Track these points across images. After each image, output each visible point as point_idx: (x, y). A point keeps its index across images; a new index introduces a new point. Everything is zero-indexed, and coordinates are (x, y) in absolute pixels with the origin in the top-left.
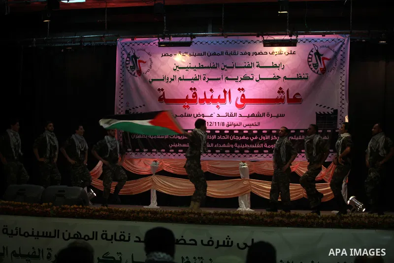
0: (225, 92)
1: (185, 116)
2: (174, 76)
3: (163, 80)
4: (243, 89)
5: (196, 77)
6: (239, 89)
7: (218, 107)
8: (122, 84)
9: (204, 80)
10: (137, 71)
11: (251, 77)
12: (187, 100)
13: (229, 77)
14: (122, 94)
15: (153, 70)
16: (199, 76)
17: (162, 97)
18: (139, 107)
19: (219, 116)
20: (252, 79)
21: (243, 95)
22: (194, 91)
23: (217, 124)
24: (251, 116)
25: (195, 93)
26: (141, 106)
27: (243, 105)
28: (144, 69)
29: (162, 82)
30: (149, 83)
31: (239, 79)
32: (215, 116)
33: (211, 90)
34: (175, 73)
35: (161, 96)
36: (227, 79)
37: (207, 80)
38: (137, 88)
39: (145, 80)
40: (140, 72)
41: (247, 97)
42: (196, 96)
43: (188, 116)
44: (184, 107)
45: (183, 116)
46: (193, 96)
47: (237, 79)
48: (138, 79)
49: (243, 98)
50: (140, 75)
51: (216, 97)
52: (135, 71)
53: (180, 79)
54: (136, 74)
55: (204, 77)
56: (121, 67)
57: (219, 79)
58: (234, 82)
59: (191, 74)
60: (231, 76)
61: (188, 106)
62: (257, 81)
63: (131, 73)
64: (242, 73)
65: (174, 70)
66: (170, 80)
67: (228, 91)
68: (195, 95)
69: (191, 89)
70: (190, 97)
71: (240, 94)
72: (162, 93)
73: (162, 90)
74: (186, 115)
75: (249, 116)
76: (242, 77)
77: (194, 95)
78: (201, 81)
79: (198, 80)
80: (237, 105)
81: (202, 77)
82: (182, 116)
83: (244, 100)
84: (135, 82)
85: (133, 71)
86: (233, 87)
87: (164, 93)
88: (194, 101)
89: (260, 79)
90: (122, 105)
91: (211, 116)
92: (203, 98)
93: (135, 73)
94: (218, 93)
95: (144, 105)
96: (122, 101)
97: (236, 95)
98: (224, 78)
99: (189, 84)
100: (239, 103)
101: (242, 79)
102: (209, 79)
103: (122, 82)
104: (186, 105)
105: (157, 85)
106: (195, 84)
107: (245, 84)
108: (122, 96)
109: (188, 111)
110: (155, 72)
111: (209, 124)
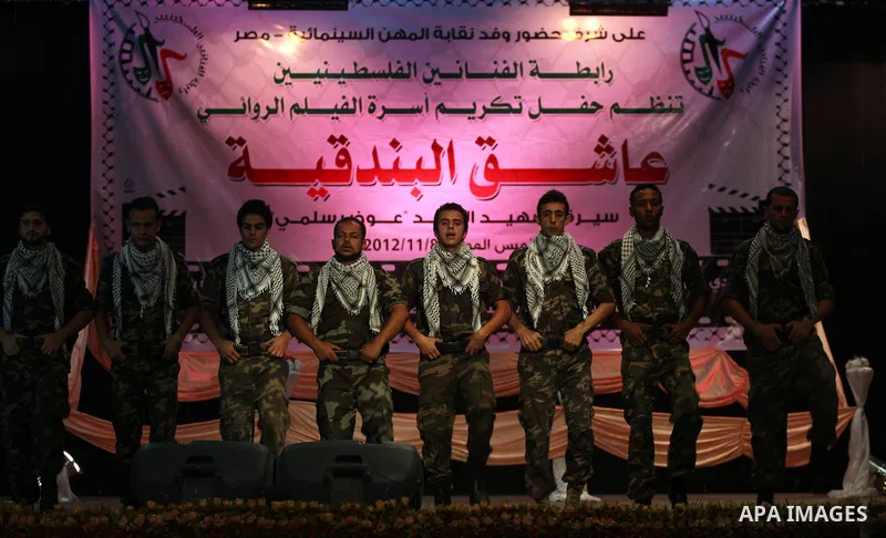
0: (436, 148)
1: (315, 221)
2: (276, 100)
3: (242, 112)
4: (491, 141)
5: (347, 104)
6: (480, 141)
7: (416, 193)
8: (110, 123)
9: (371, 111)
10: (158, 84)
11: (515, 106)
12: (319, 173)
13: (449, 105)
14: (110, 155)
15: (210, 82)
16: (354, 100)
17: (242, 164)
18: (165, 193)
19: (421, 221)
20: (519, 111)
21: (492, 159)
22: (340, 147)
23: (415, 245)
24: (518, 221)
25: (344, 152)
26: (172, 193)
27: (494, 187)
28: (180, 77)
29: (239, 117)
30: (198, 122)
31: (480, 112)
32: (408, 220)
33: (394, 144)
34: (281, 92)
35: (239, 161)
36: (442, 109)
37: (379, 112)
38: (159, 136)
39: (184, 111)
40: (166, 88)
41: (503, 165)
42: (348, 160)
43: (324, 221)
44: (312, 193)
45: (309, 222)
46: (339, 163)
47: (473, 111)
48: (161, 110)
49: (491, 166)
50: (166, 97)
51: (408, 164)
52: (151, 84)
53: (296, 109)
54: (154, 94)
55: (372, 104)
56: (106, 72)
57: (419, 111)
58: (463, 118)
59: (331, 95)
60: (452, 101)
61: (323, 193)
62: (532, 116)
63: (138, 90)
64: (486, 92)
65: (278, 81)
66: (263, 112)
67: (445, 147)
68: (344, 158)
69: (332, 140)
70: (330, 164)
71: (480, 156)
72: (239, 151)
73: (241, 141)
74: (320, 218)
75: (511, 221)
76: (488, 106)
77: (342, 157)
78: (363, 117)
79: (353, 111)
80: (475, 189)
81: (366, 104)
82: (305, 221)
83: (496, 173)
84: (150, 116)
85: (144, 83)
86: (461, 134)
87: (246, 151)
88: (341, 176)
89: (543, 111)
90: (110, 189)
91: (396, 221)
92: (371, 165)
93: (150, 89)
94: (415, 152)
95: (183, 189)
96: (111, 174)
97: (471, 159)
98: (433, 106)
99: (327, 127)
100: (481, 180)
101: (487, 111)
102: (387, 111)
103: (110, 116)
104: (317, 188)
105: (222, 127)
106: (345, 125)
107: (497, 126)
108: (110, 161)
109: (323, 208)
110: (215, 89)
111: (392, 244)
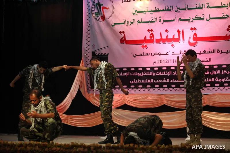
0: (179, 31)
1: (144, 55)
2: (133, 20)
3: (124, 23)
4: (195, 29)
5: (153, 20)
6: (191, 29)
7: (173, 45)
8: (89, 29)
9: (160, 21)
10: (101, 17)
11: (202, 17)
12: (145, 41)
13: (182, 18)
14: (89, 38)
15: (115, 15)
16: (155, 18)
17: (123, 39)
18: (104, 49)
19: (174, 54)
20: (203, 19)
21: (195, 34)
22: (151, 32)
23: (172, 61)
24: (203, 53)
25: (152, 34)
26: (105, 48)
27: (196, 43)
29: (123, 25)
30: (112, 27)
31: (191, 20)
32: (170, 54)
33: (166, 31)
34: (134, 17)
35: (123, 38)
36: (180, 20)
37: (162, 21)
38: (102, 32)
39: (108, 24)
40: (103, 18)
41: (198, 36)
42: (153, 36)
43: (146, 55)
44: (143, 47)
45: (142, 55)
46: (151, 37)
47: (189, 20)
48: (102, 24)
49: (195, 36)
50: (103, 20)
51: (170, 37)
52: (100, 17)
53: (139, 22)
55: (160, 19)
56: (88, 14)
57: (173, 20)
58: (187, 22)
59: (148, 17)
60: (184, 17)
61: (146, 46)
62: (207, 20)
63: (96, 19)
64: (193, 14)
65: (134, 14)
66: (130, 23)
67: (181, 31)
68: (152, 35)
69: (149, 30)
70: (148, 38)
71: (192, 33)
72: (123, 35)
73: (123, 32)
74: (145, 54)
75: (201, 53)
76: (194, 18)
77: (151, 36)
78: (157, 23)
79: (154, 22)
80: (190, 44)
81: (158, 20)
82: (141, 55)
83: (197, 39)
84: (98, 25)
85: (98, 17)
86: (186, 27)
87: (125, 35)
88: (151, 41)
89: (211, 18)
90: (89, 47)
91: (167, 54)
92: (160, 38)
93: (99, 18)
94: (172, 33)
95: (108, 47)
96: (89, 43)
97: (189, 35)
98: (178, 19)
99: (147, 26)
100: (192, 41)
101: (194, 19)
102: (164, 21)
103: (89, 27)
104: (144, 45)
105: (118, 28)
106: (152, 26)
107: (196, 24)
108: (89, 40)
109: (146, 51)
110: (116, 17)
111: (165, 61)
